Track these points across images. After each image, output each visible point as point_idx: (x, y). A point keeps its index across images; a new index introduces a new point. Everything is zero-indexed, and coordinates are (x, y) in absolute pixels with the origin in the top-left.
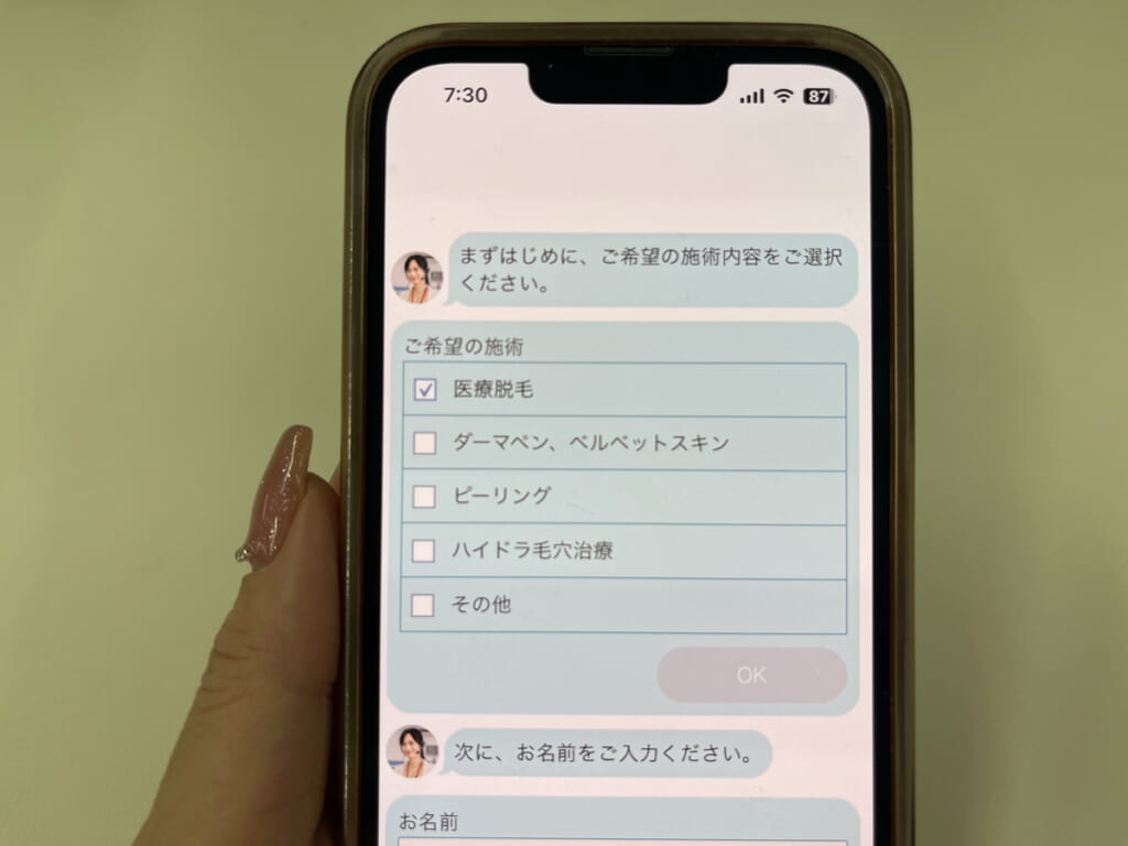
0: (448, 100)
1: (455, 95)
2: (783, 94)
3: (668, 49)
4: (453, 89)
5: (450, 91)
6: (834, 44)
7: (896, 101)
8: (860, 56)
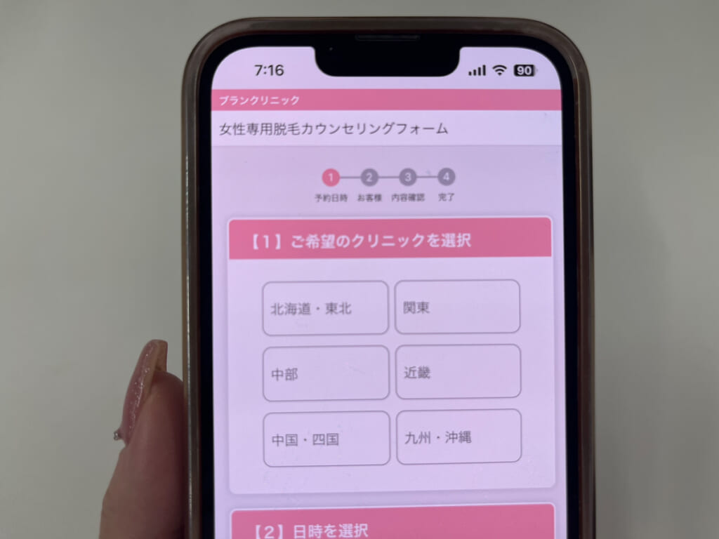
0: (258, 74)
1: (263, 70)
2: (500, 69)
3: (416, 37)
4: (261, 66)
5: (259, 68)
6: (535, 32)
7: (580, 75)
8: (554, 41)
